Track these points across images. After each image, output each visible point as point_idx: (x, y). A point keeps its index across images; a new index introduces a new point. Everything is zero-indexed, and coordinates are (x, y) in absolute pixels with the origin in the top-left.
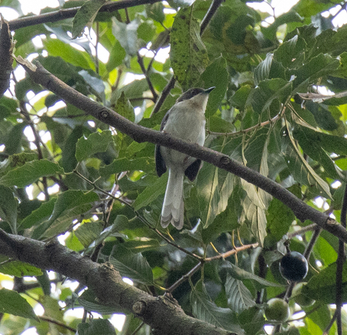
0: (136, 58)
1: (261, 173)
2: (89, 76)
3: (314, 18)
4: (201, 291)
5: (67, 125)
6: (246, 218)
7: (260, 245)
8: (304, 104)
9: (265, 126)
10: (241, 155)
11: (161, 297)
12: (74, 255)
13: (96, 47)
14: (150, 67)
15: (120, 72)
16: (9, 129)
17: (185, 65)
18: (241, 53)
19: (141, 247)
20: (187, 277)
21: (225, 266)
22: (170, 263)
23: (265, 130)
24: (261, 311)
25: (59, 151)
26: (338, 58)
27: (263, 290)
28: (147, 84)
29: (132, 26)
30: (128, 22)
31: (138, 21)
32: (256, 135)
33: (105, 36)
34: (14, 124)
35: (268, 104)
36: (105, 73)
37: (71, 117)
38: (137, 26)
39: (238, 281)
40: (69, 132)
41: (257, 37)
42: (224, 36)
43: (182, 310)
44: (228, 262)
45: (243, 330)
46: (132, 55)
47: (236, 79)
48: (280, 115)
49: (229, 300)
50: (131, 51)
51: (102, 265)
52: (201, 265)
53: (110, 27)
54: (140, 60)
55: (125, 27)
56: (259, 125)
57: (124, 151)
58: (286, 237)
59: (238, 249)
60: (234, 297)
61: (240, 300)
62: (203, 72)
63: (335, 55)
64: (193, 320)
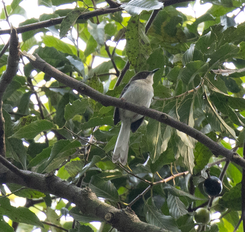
0: (104, 47)
1: (189, 125)
2: (73, 59)
3: (223, 17)
4: (151, 205)
5: (59, 93)
6: (180, 155)
7: (190, 172)
8: (216, 77)
9: (191, 93)
10: (176, 113)
11: (124, 209)
12: (64, 183)
13: (77, 40)
14: (114, 52)
15: (94, 57)
16: (21, 97)
17: (136, 54)
18: (174, 42)
19: (110, 176)
20: (142, 196)
21: (166, 187)
22: (130, 184)
23: (191, 95)
24: (191, 217)
25: (54, 110)
26: (239, 46)
27: (193, 203)
28: (111, 65)
29: (101, 26)
30: (98, 23)
31: (105, 22)
32: (185, 100)
33: (83, 33)
34: (23, 93)
35: (193, 78)
36: (84, 57)
37: (61, 87)
38: (104, 25)
39: (176, 197)
40: (61, 97)
41: (184, 31)
42: (163, 31)
43: (138, 218)
44: (169, 185)
45: (180, 230)
46: (101, 45)
47: (172, 59)
48: (200, 85)
49: (170, 210)
50: (101, 42)
51: (84, 189)
52: (151, 187)
53: (86, 26)
54: (107, 48)
55: (96, 26)
56: (187, 92)
57: (97, 112)
58: (207, 167)
59: (175, 176)
60: (173, 209)
61: (178, 210)
62: (148, 58)
63: (236, 44)
64: (146, 224)
